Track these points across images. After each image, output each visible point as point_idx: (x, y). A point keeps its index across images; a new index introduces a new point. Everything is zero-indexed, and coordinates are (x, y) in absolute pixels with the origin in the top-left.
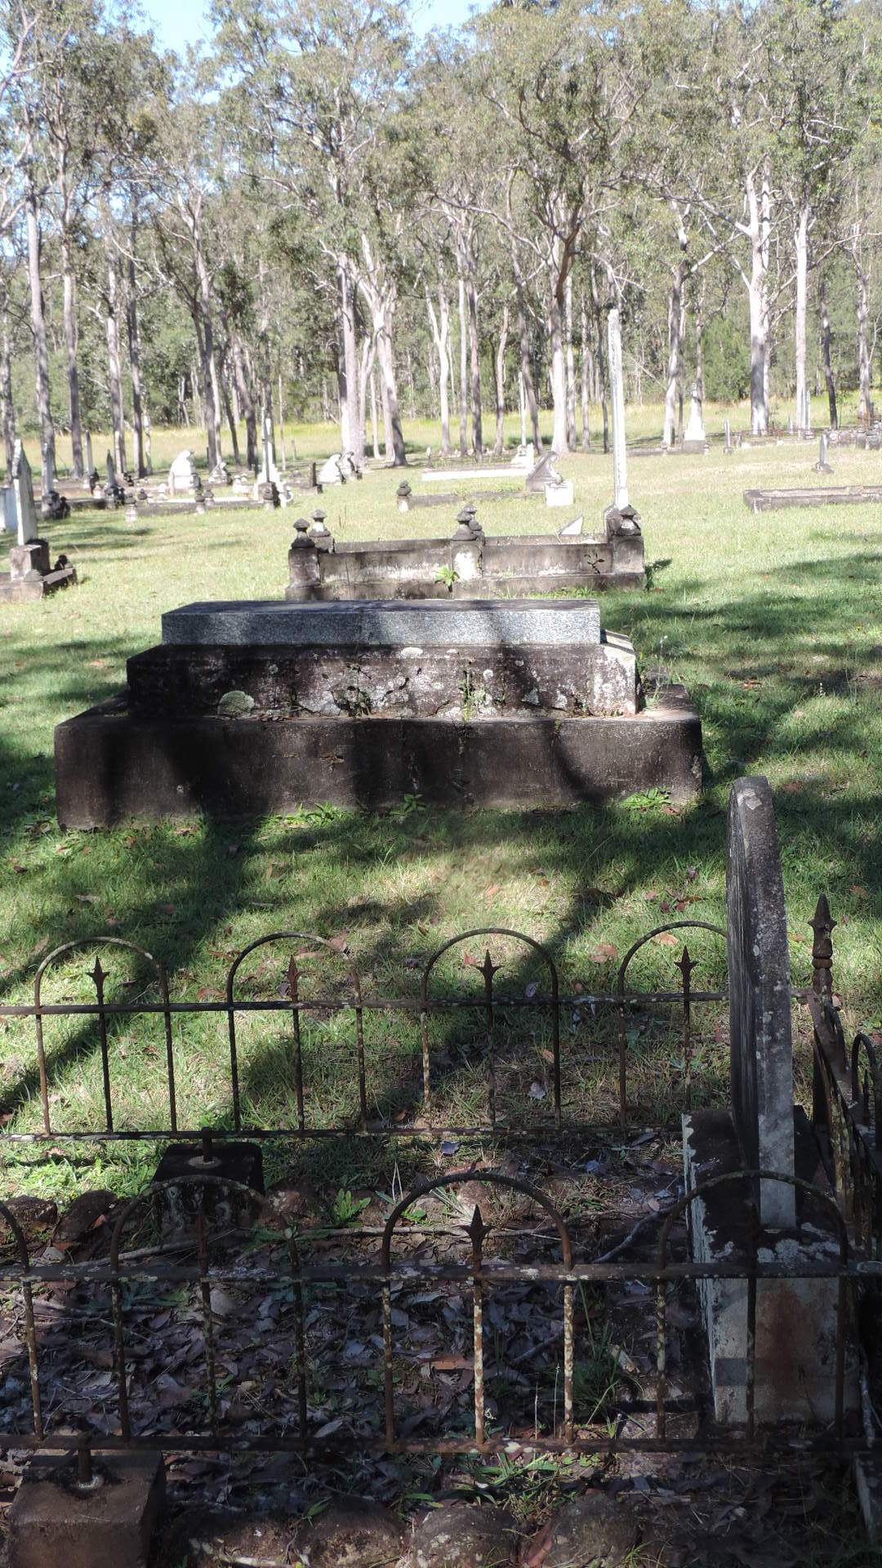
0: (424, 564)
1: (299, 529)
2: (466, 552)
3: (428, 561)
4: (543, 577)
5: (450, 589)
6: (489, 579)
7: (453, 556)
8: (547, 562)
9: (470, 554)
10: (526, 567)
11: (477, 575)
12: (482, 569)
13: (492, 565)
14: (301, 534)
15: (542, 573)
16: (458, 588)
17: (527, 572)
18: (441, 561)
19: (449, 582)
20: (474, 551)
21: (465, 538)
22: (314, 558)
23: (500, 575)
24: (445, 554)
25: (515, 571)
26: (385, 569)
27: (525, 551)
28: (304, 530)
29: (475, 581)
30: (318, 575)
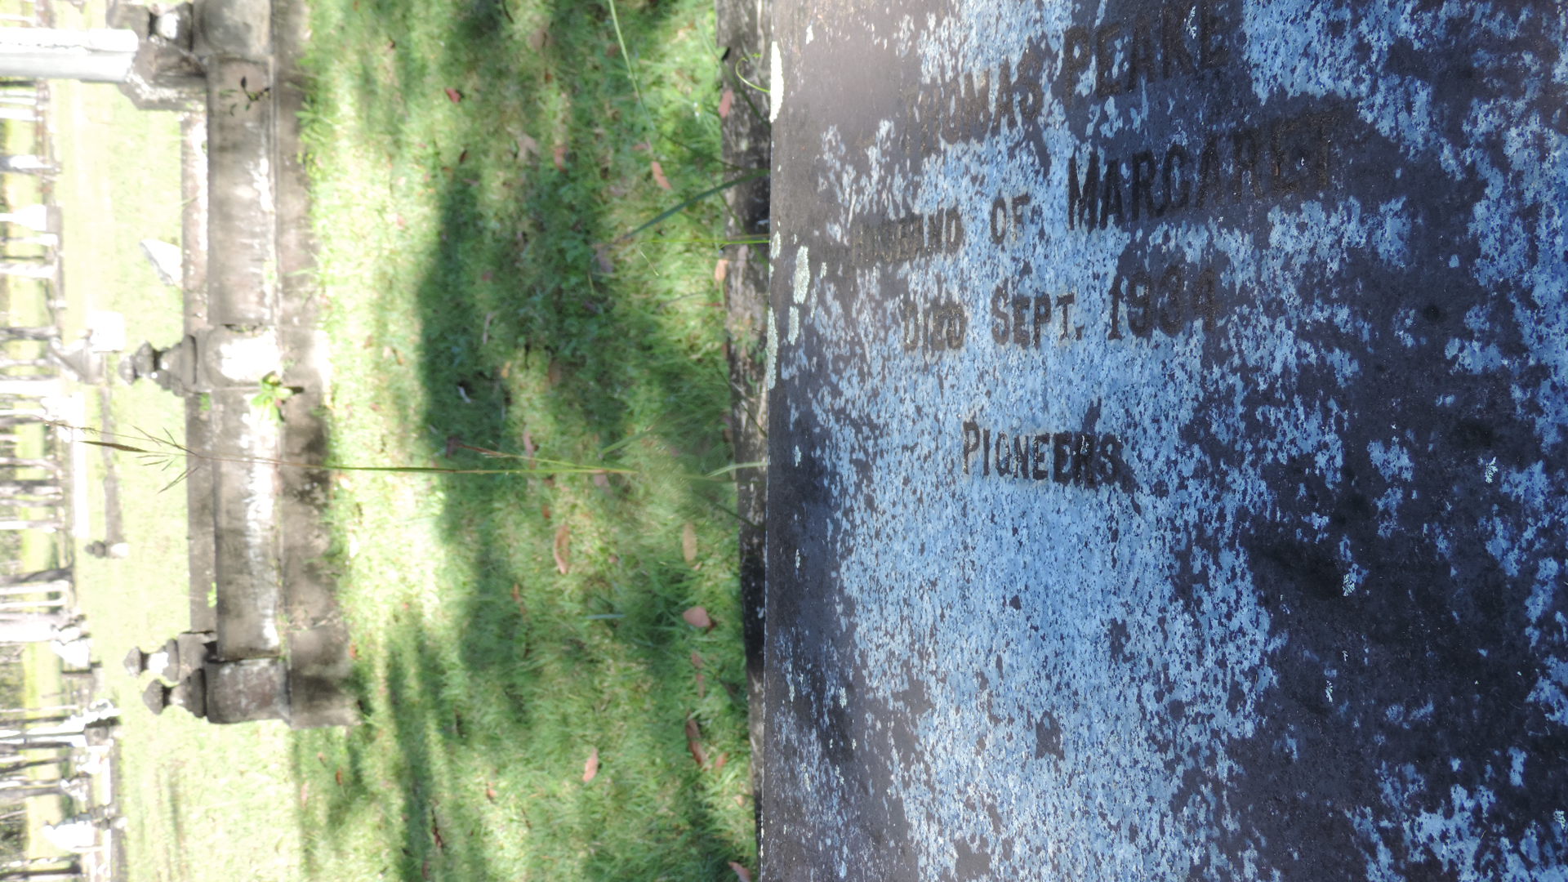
0: (243, 442)
1: (166, 702)
2: (219, 356)
3: (237, 436)
4: (276, 201)
5: (297, 390)
6: (278, 312)
7: (229, 383)
8: (243, 192)
9: (224, 348)
10: (253, 235)
11: (269, 336)
12: (257, 325)
13: (247, 305)
14: (176, 699)
15: (267, 202)
16: (297, 376)
17: (264, 235)
18: (239, 408)
19: (284, 393)
20: (218, 341)
21: (189, 358)
22: (227, 671)
23: (268, 289)
24: (222, 399)
25: (261, 260)
26: (252, 525)
27: (220, 235)
28: (166, 692)
29: (283, 338)
30: (264, 663)
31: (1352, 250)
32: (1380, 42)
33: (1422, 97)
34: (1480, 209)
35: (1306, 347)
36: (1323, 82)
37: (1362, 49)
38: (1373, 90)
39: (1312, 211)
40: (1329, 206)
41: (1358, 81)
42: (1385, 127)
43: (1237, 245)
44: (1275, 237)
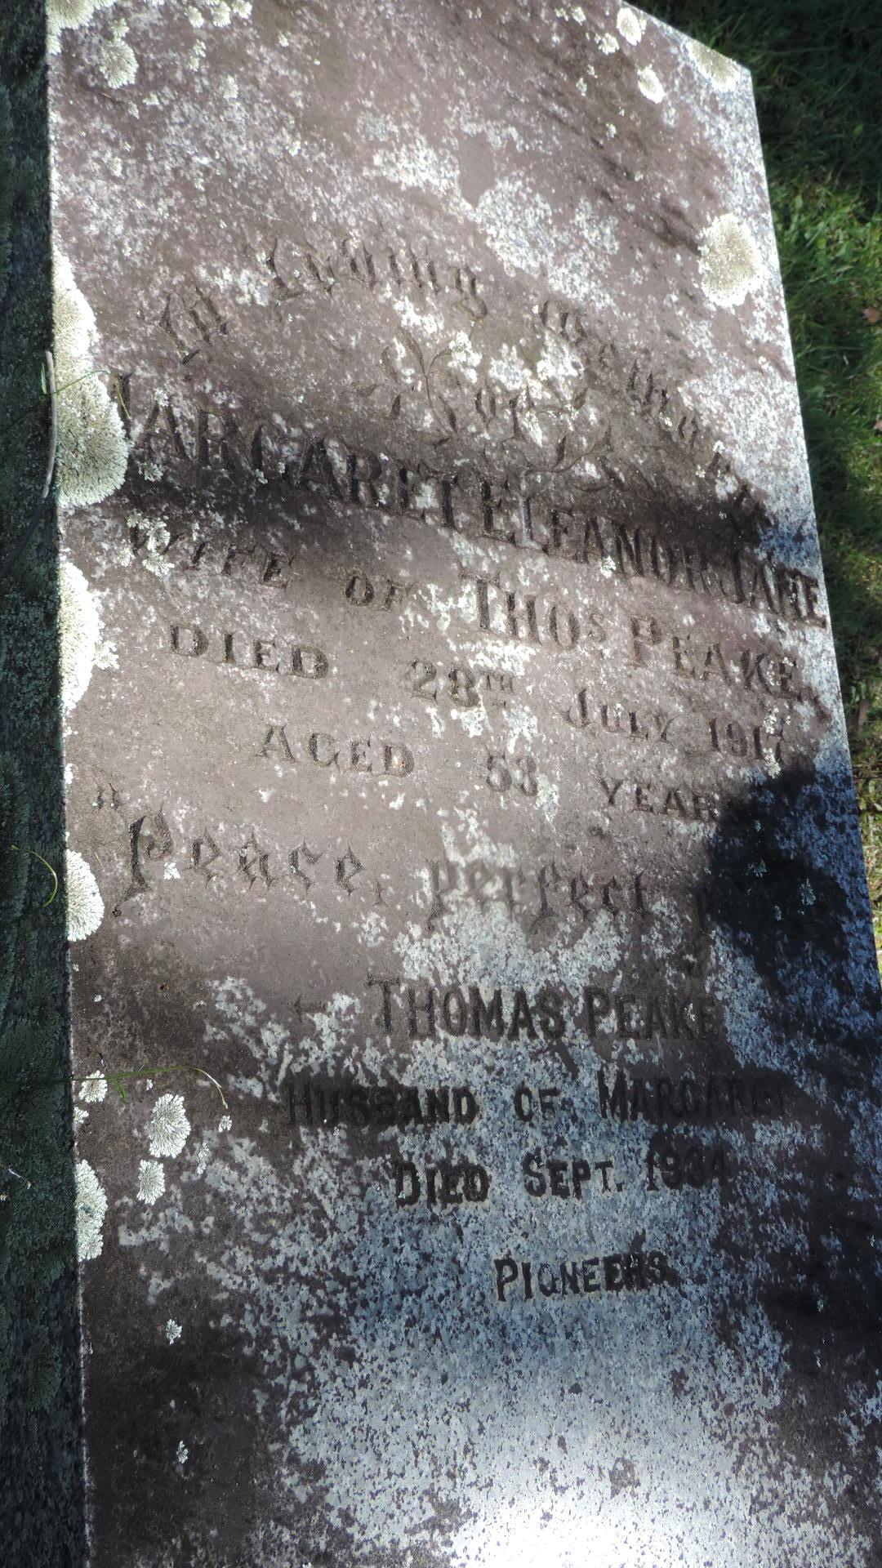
31: (800, 1146)
32: (801, 1053)
33: (823, 1081)
34: (853, 1133)
35: (783, 1192)
36: (775, 1063)
37: (792, 1054)
38: (800, 1073)
39: (776, 1125)
40: (786, 1124)
41: (792, 1067)
42: (808, 1091)
43: (736, 1138)
44: (758, 1136)
